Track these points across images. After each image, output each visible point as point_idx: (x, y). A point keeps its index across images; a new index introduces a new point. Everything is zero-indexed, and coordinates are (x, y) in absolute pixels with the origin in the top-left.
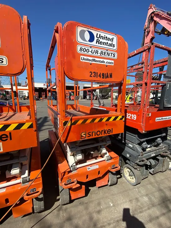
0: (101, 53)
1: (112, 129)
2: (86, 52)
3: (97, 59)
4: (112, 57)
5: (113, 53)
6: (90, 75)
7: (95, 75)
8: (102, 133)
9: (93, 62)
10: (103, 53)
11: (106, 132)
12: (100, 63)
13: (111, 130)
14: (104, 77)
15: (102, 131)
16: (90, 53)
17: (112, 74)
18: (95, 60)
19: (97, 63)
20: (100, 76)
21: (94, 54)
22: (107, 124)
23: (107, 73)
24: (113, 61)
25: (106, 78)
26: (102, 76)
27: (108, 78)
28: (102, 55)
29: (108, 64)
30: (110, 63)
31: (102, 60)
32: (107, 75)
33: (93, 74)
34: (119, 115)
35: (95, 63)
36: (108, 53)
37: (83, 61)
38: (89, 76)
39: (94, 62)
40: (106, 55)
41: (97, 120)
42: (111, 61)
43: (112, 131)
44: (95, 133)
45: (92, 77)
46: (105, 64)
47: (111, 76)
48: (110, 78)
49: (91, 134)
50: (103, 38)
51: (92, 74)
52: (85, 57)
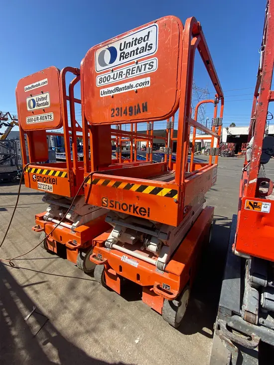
0: (127, 72)
1: (149, 209)
2: (106, 82)
3: (120, 86)
4: (147, 70)
5: (149, 62)
6: (112, 114)
7: (118, 112)
8: (130, 209)
9: (115, 93)
10: (131, 72)
11: (138, 210)
12: (126, 91)
13: (147, 211)
14: (132, 113)
15: (130, 206)
16: (112, 80)
17: (146, 103)
18: (118, 88)
19: (121, 92)
20: (125, 113)
21: (117, 79)
22: (138, 197)
23: (138, 106)
24: (148, 79)
25: (135, 114)
26: (128, 113)
27: (140, 112)
28: (129, 75)
29: (139, 87)
30: (143, 84)
31: (127, 84)
32: (137, 108)
33: (116, 112)
34: (165, 186)
35: (119, 92)
36: (138, 67)
37: (104, 96)
38: (111, 116)
39: (117, 93)
40: (135, 72)
41: (123, 186)
42: (144, 79)
43: (149, 212)
44: (120, 205)
45: (114, 116)
46: (133, 89)
47: (145, 108)
48: (143, 111)
49: (114, 204)
50: (130, 44)
51: (114, 112)
52: (106, 90)
